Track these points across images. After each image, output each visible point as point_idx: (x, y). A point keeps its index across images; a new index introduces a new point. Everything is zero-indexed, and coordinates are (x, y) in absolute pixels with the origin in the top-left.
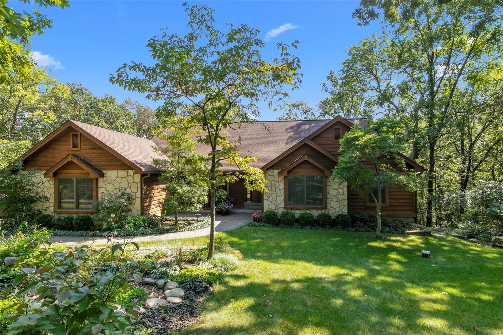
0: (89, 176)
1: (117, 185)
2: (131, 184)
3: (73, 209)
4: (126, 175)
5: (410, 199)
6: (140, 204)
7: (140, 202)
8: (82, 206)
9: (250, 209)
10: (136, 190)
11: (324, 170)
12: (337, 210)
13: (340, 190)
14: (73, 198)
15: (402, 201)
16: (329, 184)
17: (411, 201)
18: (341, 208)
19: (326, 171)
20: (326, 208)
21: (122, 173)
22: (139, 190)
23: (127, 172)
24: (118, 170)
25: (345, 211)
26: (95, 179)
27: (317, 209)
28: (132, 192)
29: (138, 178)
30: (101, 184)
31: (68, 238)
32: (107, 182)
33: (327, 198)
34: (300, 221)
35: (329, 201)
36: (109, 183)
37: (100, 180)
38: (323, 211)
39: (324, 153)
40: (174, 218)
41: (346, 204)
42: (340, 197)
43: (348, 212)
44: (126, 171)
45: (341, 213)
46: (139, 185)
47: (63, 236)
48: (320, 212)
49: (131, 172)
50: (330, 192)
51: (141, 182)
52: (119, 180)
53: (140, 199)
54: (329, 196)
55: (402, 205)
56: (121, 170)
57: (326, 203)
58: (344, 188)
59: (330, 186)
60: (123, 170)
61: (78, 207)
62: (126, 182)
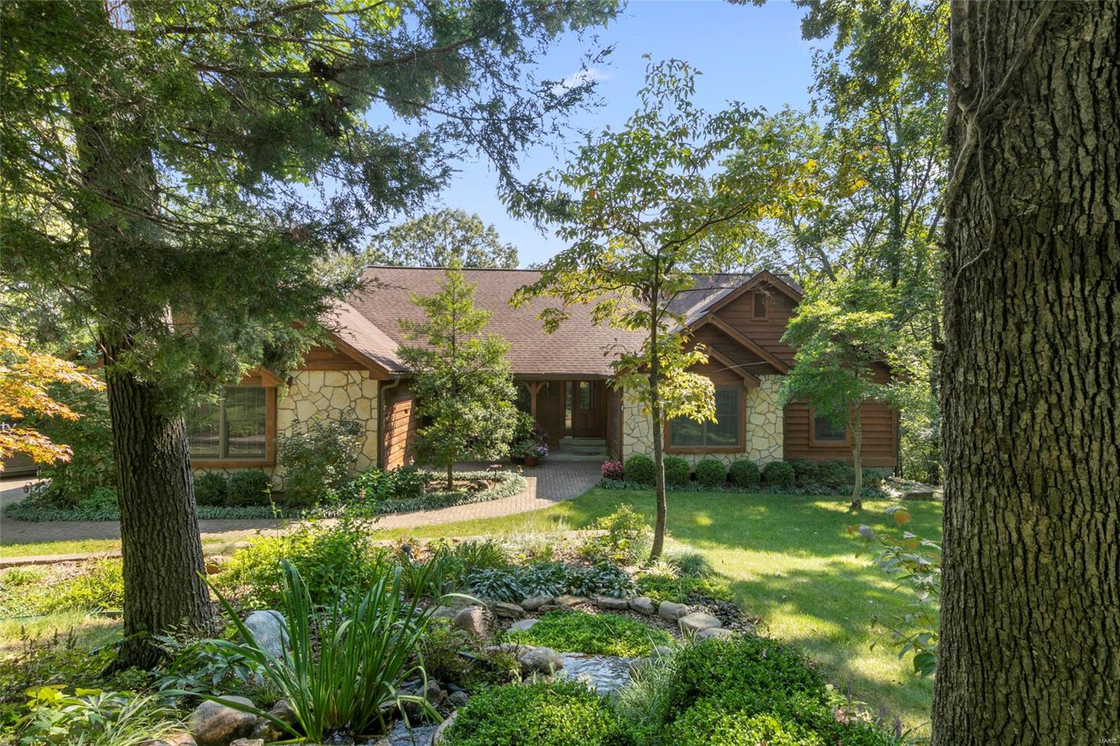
0: (260, 382)
1: (323, 404)
2: (355, 401)
3: (216, 456)
4: (344, 382)
5: (887, 432)
6: (376, 445)
7: (376, 441)
8: (232, 450)
9: (575, 453)
10: (366, 414)
11: (743, 375)
12: (764, 454)
13: (769, 415)
14: (217, 434)
15: (874, 435)
16: (749, 403)
17: (888, 436)
18: (771, 450)
19: (746, 378)
20: (744, 451)
21: (335, 377)
22: (375, 414)
23: (347, 375)
24: (325, 370)
25: (779, 455)
26: (270, 389)
27: (727, 452)
28: (358, 419)
29: (372, 389)
30: (284, 401)
31: (229, 523)
32: (300, 397)
33: (745, 431)
34: (699, 477)
35: (749, 435)
36: (304, 399)
37: (285, 390)
38: (738, 456)
39: (744, 343)
40: (445, 475)
41: (781, 442)
42: (771, 429)
43: (784, 459)
44: (346, 372)
45: (769, 460)
46: (375, 404)
47: (211, 518)
48: (732, 458)
49: (355, 375)
50: (752, 420)
51: (379, 397)
52: (328, 392)
53: (376, 434)
54: (749, 427)
55: (875, 443)
56: (333, 370)
57: (745, 441)
58: (777, 411)
59: (751, 407)
60: (338, 370)
61: (226, 455)
62: (346, 397)
